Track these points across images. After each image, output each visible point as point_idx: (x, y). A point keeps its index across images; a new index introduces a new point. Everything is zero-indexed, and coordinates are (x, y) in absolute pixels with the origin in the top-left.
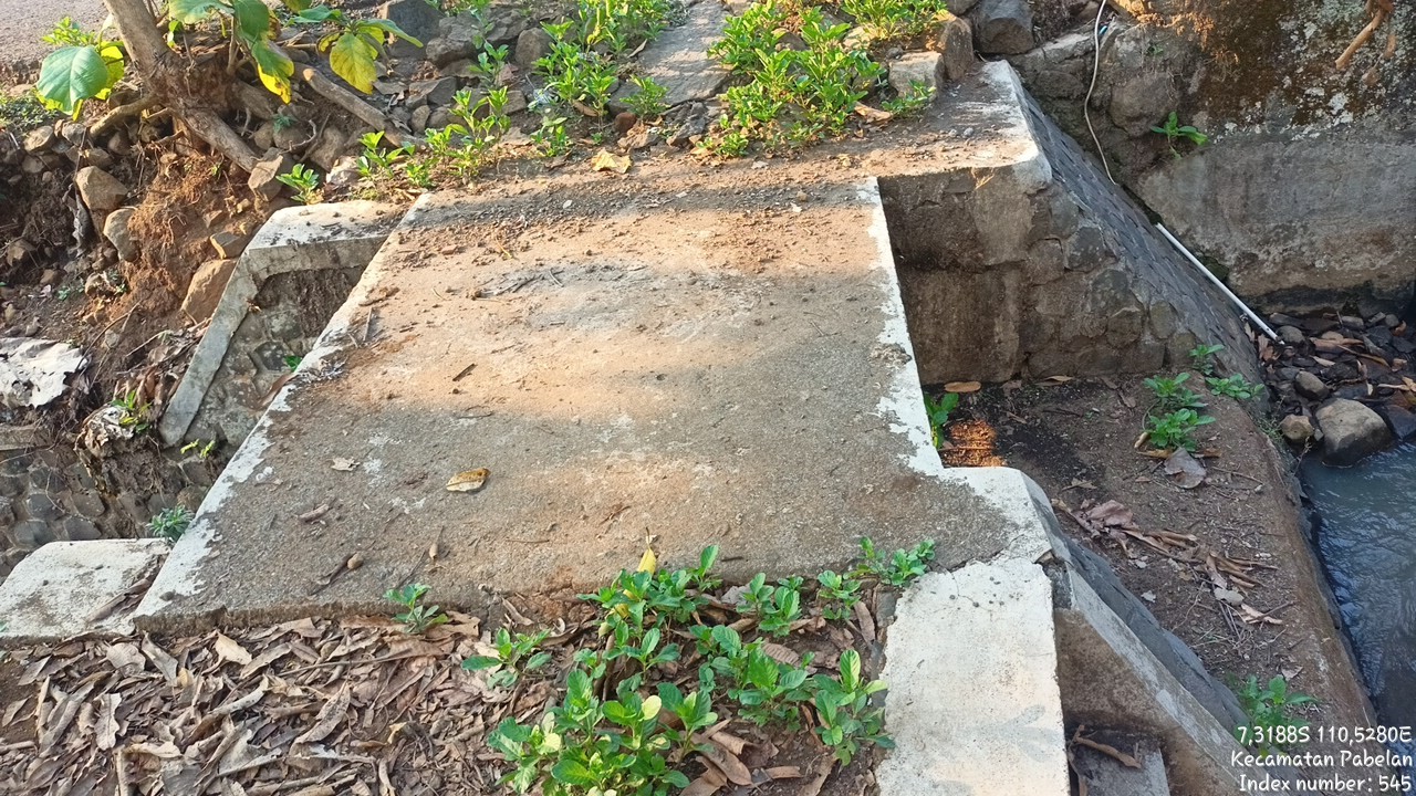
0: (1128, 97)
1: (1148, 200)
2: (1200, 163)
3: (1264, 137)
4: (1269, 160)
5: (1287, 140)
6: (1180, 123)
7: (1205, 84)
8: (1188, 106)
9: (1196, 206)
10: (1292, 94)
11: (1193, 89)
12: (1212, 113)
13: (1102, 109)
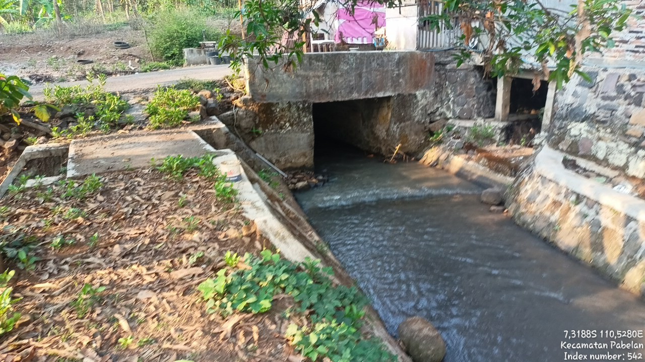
0: (243, 124)
1: (253, 148)
2: (262, 139)
3: (274, 133)
4: (276, 138)
5: (279, 133)
6: (256, 129)
7: (259, 121)
8: (257, 126)
9: (264, 149)
10: (278, 123)
11: (257, 122)
12: (262, 127)
13: (238, 127)
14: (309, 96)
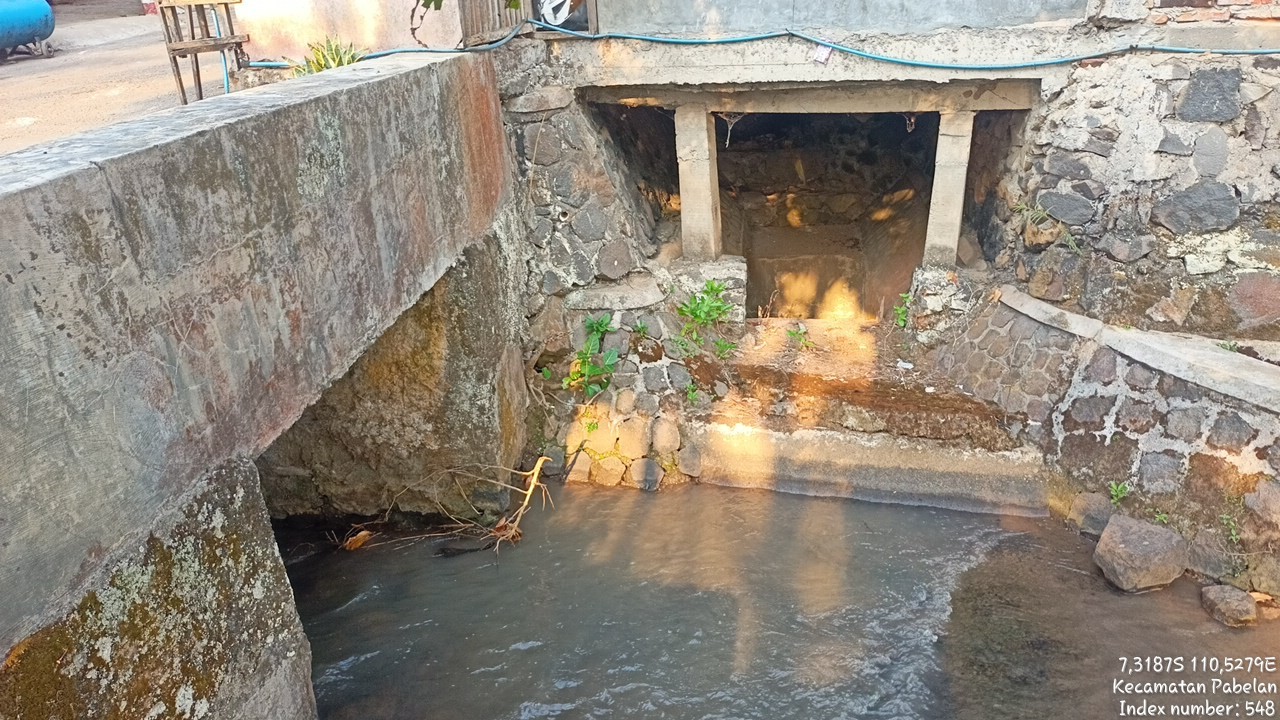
14: (227, 432)
